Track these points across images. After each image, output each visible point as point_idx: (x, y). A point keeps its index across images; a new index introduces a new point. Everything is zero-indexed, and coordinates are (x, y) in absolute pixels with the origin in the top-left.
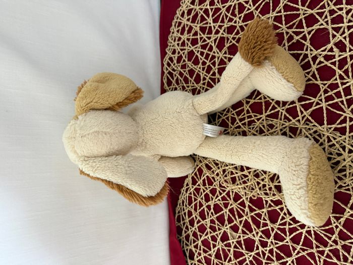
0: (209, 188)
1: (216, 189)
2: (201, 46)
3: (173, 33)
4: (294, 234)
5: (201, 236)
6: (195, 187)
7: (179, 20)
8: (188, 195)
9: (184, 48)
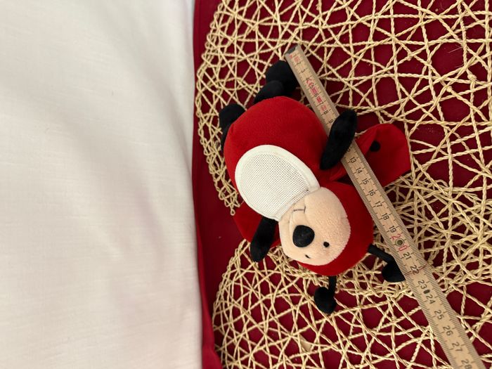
0: (269, 273)
1: (280, 275)
2: (260, 55)
3: (215, 31)
4: (404, 345)
5: (253, 347)
6: (245, 271)
7: (225, 12)
8: (233, 283)
9: (233, 55)
